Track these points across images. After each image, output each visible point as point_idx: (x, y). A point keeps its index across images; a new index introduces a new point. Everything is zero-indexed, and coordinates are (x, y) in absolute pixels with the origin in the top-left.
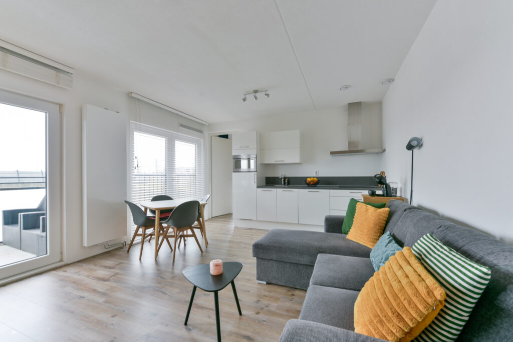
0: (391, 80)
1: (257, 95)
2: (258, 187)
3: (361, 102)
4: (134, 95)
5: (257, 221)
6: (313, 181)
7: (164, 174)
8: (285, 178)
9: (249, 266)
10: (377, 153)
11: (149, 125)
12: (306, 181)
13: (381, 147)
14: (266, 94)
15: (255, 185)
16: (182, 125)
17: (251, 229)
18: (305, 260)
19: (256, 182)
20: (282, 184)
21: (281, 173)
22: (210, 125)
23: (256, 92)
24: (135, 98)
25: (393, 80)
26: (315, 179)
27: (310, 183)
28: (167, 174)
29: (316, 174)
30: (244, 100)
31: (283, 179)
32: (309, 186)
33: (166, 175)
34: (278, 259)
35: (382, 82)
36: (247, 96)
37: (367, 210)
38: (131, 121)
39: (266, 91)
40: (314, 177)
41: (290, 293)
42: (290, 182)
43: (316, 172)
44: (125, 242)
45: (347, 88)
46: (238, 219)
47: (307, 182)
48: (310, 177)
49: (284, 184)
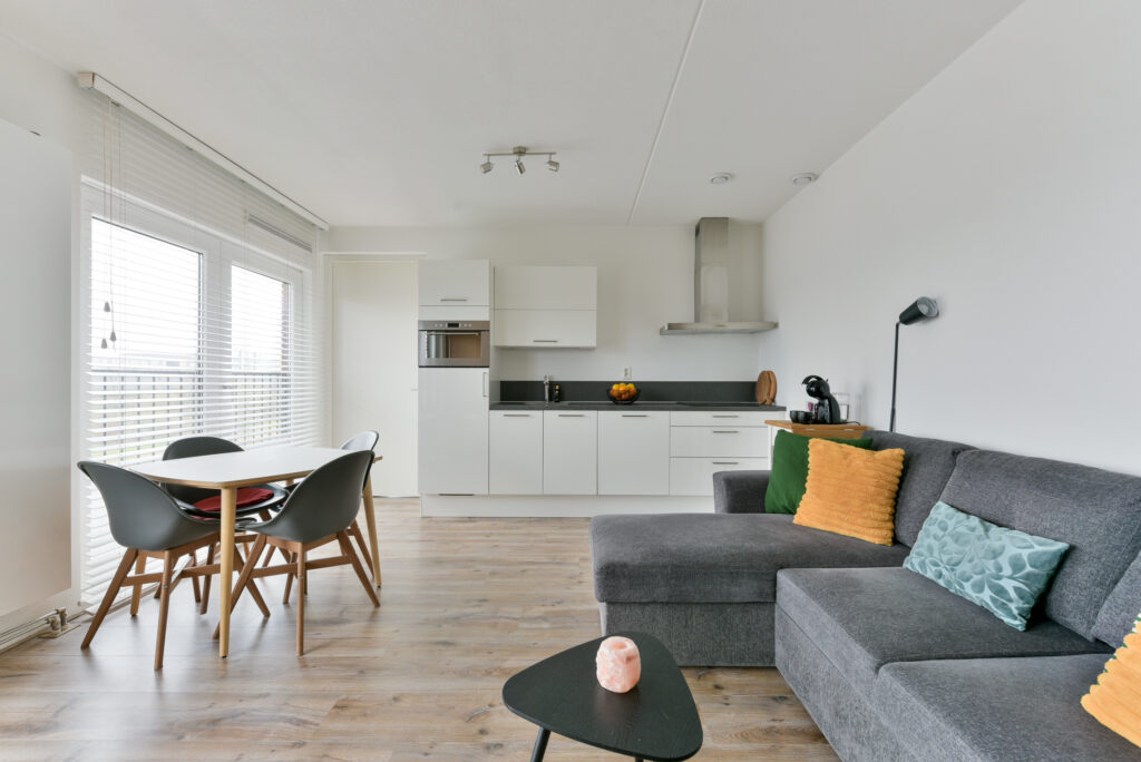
0: (812, 177)
1: (523, 159)
2: (492, 407)
3: (727, 218)
4: (99, 85)
5: (489, 496)
6: (628, 391)
7: (193, 367)
8: (552, 384)
9: (546, 625)
10: (753, 332)
11: (147, 200)
12: (609, 390)
13: (761, 319)
14: (551, 163)
15: (486, 402)
16: (254, 220)
17: (471, 519)
18: (745, 590)
19: (487, 393)
20: (544, 399)
21: (543, 371)
22: (333, 229)
23: (521, 152)
24: (103, 97)
25: (816, 178)
26: (631, 386)
27: (620, 395)
28: (205, 368)
29: (626, 374)
30: (487, 168)
31: (547, 388)
32: (617, 404)
33: (199, 373)
34: (673, 599)
35: (795, 180)
36: (493, 160)
37: (846, 456)
38: (84, 178)
39: (551, 154)
40: (627, 383)
41: (710, 684)
42: (563, 395)
43: (626, 370)
44: (62, 614)
45: (726, 178)
46: (433, 495)
47: (615, 394)
48: (618, 383)
49: (550, 399)
